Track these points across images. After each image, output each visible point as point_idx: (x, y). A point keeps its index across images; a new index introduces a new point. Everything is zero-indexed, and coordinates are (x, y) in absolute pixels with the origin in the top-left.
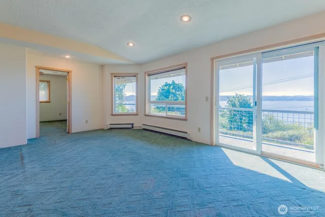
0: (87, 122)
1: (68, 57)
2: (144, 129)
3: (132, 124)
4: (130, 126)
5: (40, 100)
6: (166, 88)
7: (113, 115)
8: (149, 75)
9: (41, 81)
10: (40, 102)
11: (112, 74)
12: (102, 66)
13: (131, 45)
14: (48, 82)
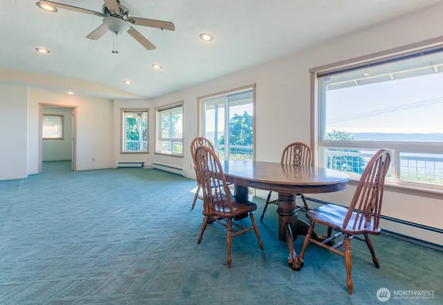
0: (93, 159)
1: (71, 93)
2: (155, 169)
3: (143, 163)
4: (140, 165)
5: (43, 137)
6: (236, 121)
7: (122, 153)
8: (159, 111)
9: (44, 115)
10: (44, 139)
11: (121, 109)
12: (112, 101)
13: (128, 83)
14: (62, 116)
